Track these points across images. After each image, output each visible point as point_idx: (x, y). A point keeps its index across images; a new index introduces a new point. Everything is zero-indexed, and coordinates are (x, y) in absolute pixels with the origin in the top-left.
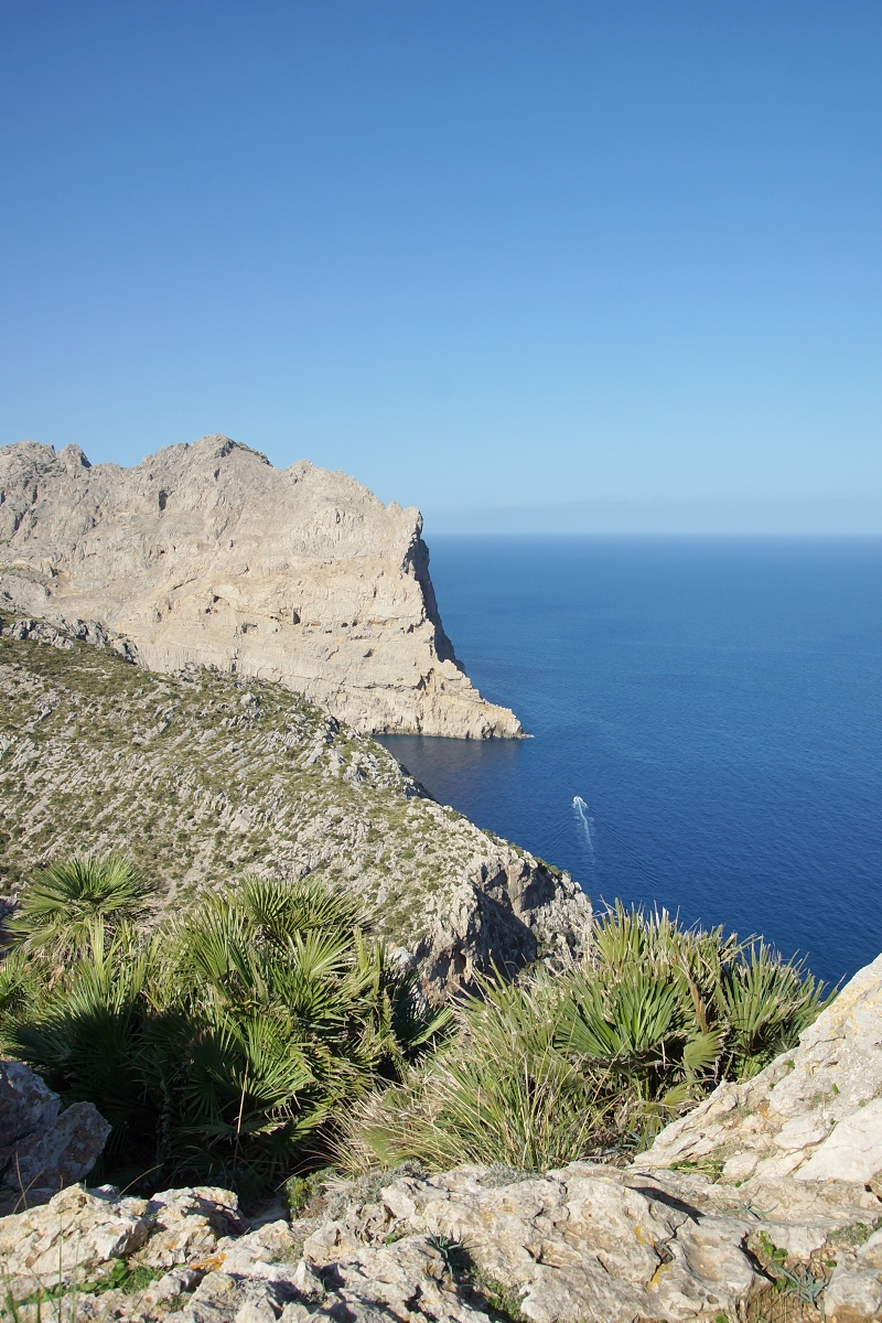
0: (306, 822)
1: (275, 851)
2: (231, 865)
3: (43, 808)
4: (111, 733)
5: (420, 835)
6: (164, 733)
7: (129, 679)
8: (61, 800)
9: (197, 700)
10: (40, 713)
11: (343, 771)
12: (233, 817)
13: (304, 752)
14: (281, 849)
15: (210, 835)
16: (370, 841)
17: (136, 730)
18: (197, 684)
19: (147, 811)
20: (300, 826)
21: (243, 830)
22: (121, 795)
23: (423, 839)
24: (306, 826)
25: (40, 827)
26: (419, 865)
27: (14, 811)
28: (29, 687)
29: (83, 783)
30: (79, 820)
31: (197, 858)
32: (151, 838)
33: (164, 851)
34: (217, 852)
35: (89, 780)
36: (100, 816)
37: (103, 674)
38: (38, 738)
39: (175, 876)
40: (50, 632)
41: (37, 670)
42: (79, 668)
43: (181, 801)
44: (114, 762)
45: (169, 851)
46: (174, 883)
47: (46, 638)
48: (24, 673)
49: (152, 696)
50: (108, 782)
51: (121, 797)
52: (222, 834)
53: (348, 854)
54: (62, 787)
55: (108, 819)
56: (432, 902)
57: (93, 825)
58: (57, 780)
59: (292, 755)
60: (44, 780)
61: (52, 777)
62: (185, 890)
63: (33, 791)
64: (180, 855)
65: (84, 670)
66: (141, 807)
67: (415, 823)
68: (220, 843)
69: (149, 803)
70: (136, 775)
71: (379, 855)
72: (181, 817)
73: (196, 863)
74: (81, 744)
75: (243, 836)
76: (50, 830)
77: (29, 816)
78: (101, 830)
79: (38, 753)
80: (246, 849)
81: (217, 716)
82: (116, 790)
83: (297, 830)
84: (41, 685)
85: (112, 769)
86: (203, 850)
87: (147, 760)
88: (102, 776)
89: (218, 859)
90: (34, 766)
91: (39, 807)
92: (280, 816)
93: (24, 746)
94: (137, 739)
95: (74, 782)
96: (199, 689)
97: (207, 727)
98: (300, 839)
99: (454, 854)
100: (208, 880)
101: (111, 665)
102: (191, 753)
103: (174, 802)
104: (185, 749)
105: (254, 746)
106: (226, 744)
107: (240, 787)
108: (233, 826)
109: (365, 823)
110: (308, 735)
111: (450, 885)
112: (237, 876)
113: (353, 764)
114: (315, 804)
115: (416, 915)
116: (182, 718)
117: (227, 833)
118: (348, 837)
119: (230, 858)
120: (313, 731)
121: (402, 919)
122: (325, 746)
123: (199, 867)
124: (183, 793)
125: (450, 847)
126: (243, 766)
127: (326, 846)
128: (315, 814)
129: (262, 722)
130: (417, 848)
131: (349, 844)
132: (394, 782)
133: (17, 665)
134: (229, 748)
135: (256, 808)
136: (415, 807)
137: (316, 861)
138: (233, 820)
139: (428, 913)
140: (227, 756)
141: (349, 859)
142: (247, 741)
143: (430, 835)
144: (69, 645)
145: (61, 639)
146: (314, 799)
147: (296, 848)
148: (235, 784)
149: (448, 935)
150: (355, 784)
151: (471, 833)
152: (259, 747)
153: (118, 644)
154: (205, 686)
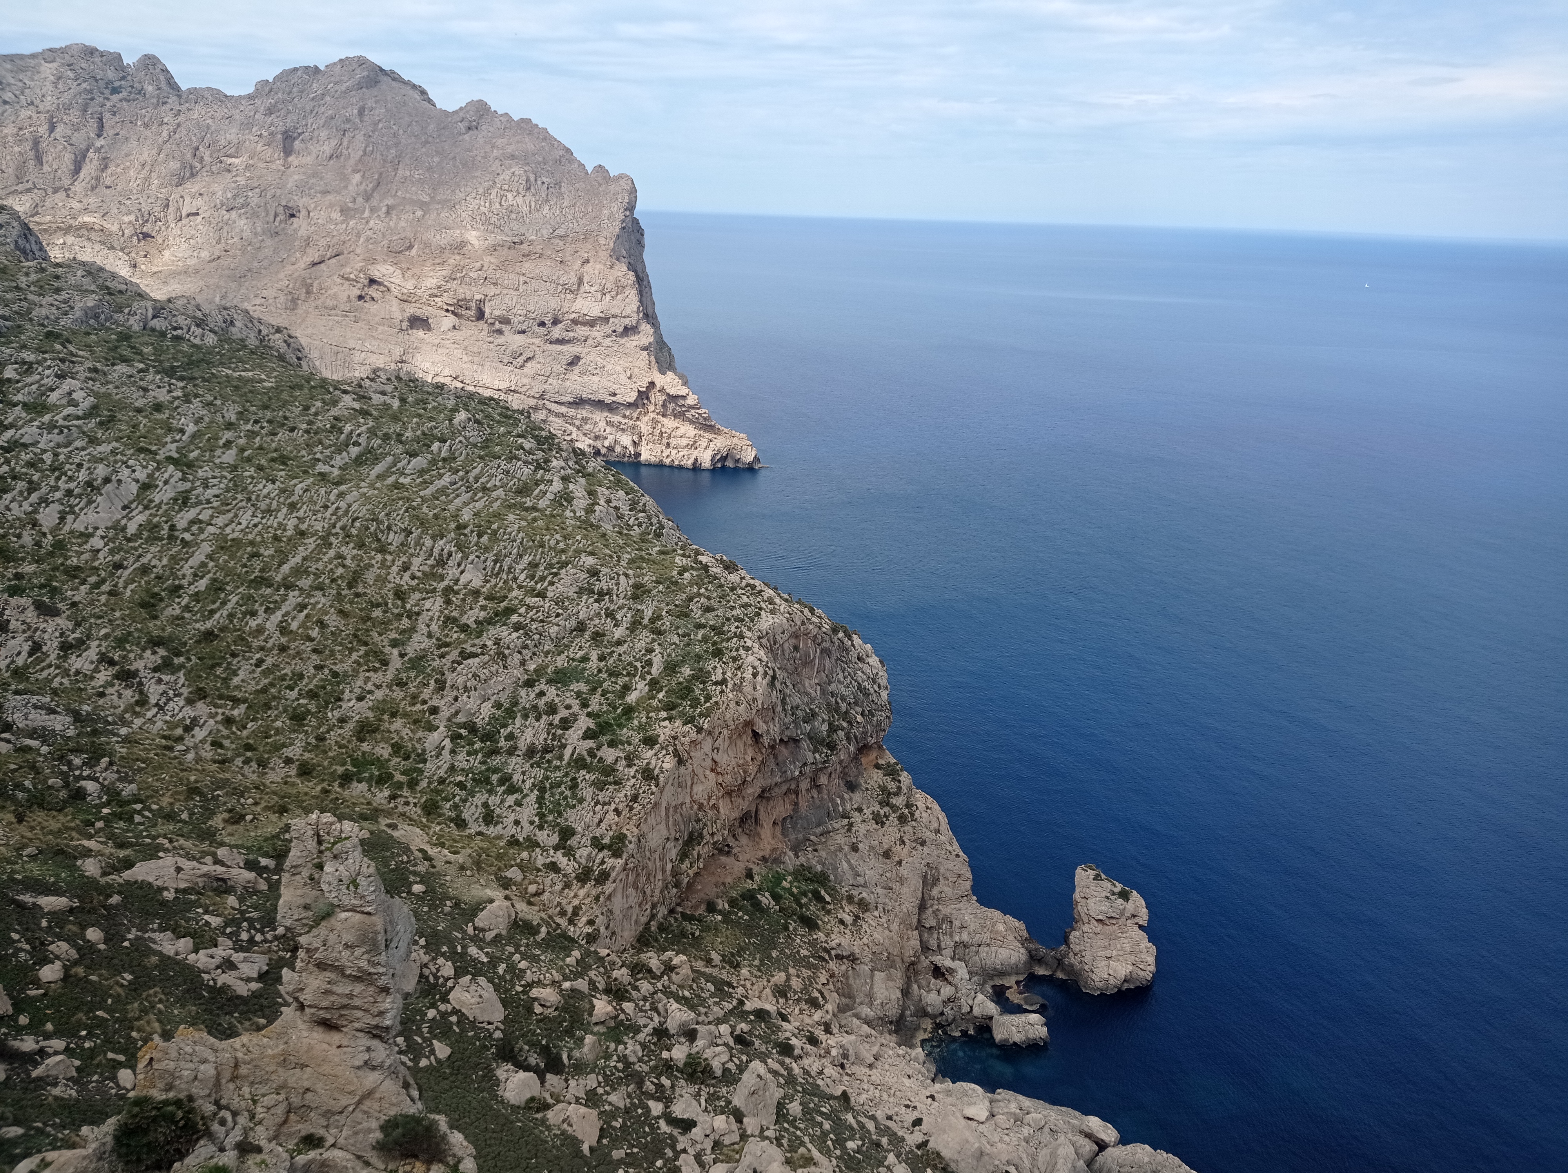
0: (556, 574)
1: (522, 610)
2: (464, 628)
3: (203, 558)
4: (283, 460)
5: (694, 590)
6: (359, 461)
7: (301, 387)
8: (225, 545)
9: (395, 418)
10: (182, 431)
11: (590, 510)
12: (462, 567)
13: (542, 487)
14: (529, 608)
15: (434, 590)
16: (635, 597)
17: (318, 456)
18: (393, 397)
19: (348, 562)
20: (549, 578)
21: (477, 583)
22: (311, 540)
23: (699, 595)
24: (555, 580)
25: (202, 584)
26: (700, 626)
27: (165, 561)
28: (162, 396)
29: (255, 526)
30: (257, 574)
31: (424, 617)
32: (357, 595)
33: (377, 613)
34: (446, 612)
35: (264, 521)
36: (286, 568)
37: (264, 381)
38: (183, 463)
39: (394, 644)
40: (181, 320)
41: (170, 372)
42: (230, 372)
43: (392, 548)
44: (295, 498)
45: (385, 612)
46: (395, 652)
47: (175, 329)
49: (335, 412)
50: (291, 523)
51: (311, 543)
52: (448, 590)
53: (610, 614)
54: (228, 530)
55: (299, 571)
56: (719, 670)
57: (279, 578)
58: (220, 521)
59: (524, 490)
60: (201, 522)
61: (212, 517)
62: (410, 659)
63: (187, 536)
64: (399, 617)
65: (236, 375)
66: (340, 556)
67: (687, 577)
68: (448, 602)
69: (349, 551)
70: (328, 514)
71: (648, 613)
72: (395, 569)
73: (422, 628)
74: (247, 474)
75: (476, 593)
76: (217, 587)
77: (187, 570)
78: (289, 587)
79: (188, 485)
80: (483, 608)
81: (426, 441)
82: (302, 534)
83: (546, 584)
84: (179, 393)
85: (293, 507)
86: (428, 610)
87: (341, 495)
88: (281, 516)
89: (449, 620)
90: (185, 503)
91: (199, 557)
92: (521, 567)
93: (166, 475)
94: (321, 468)
95: (244, 523)
96: (396, 404)
97: (413, 455)
98: (550, 594)
99: (737, 612)
100: (439, 647)
101: (273, 369)
102: (397, 486)
103: (383, 549)
104: (390, 480)
105: (477, 479)
106: (441, 476)
107: (467, 531)
108: (463, 580)
109: (626, 576)
110: (542, 465)
111: (737, 650)
112: (477, 641)
113: (602, 502)
114: (563, 551)
115: (701, 686)
116: (379, 441)
117: (456, 588)
118: (609, 592)
119: (464, 620)
120: (547, 461)
121: (685, 691)
122: (565, 479)
123: (425, 630)
124: (394, 539)
125: (732, 603)
126: (466, 504)
127: (583, 604)
128: (564, 565)
129: (482, 448)
130: (692, 606)
131: (611, 601)
132: (651, 524)
133: (141, 366)
134: (447, 479)
135: (491, 557)
136: (683, 555)
137: (573, 623)
138: (462, 572)
139: (716, 683)
140: (443, 491)
141: (614, 618)
142: (467, 472)
143: (706, 589)
144: (211, 339)
145: (199, 331)
146: (562, 545)
147: (547, 606)
148: (460, 527)
149: (742, 709)
150: (607, 527)
151: (753, 587)
152: (482, 480)
153: (277, 340)
154: (403, 400)
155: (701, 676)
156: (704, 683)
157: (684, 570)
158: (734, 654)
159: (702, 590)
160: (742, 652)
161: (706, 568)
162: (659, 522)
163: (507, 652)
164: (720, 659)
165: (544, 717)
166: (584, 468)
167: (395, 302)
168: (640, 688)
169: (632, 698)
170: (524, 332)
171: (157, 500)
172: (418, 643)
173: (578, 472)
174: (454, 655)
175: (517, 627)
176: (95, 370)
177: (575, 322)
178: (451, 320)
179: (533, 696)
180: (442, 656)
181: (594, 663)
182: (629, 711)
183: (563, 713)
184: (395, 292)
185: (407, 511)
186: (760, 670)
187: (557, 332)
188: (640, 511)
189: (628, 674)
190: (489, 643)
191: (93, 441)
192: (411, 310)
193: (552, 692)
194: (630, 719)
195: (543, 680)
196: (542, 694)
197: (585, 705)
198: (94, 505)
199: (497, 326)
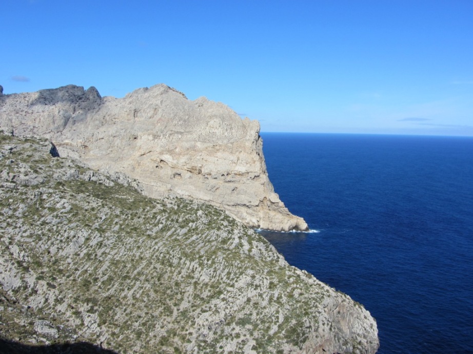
0: (238, 278)
1: (225, 293)
2: (203, 299)
3: (106, 267)
4: (135, 229)
5: (295, 285)
6: (162, 230)
7: (142, 202)
8: (115, 263)
9: (176, 213)
10: (101, 218)
11: (250, 251)
12: (201, 273)
13: (231, 241)
14: (228, 292)
15: (190, 283)
16: (270, 288)
17: (148, 228)
18: (175, 205)
19: (158, 270)
20: (235, 279)
21: (207, 280)
22: (145, 261)
23: (297, 288)
24: (238, 280)
25: (106, 278)
26: (297, 302)
27: (93, 268)
28: (95, 205)
29: (125, 255)
30: (125, 274)
31: (186, 295)
32: (161, 284)
33: (169, 291)
34: (195, 292)
35: (128, 253)
36: (135, 272)
37: (129, 199)
38: (101, 230)
39: (176, 305)
40: (102, 177)
41: (97, 196)
42: (117, 196)
43: (174, 265)
44: (139, 244)
45: (171, 291)
46: (175, 308)
47: (100, 180)
48: (92, 198)
49: (154, 211)
50: (138, 254)
51: (144, 263)
52: (196, 283)
53: (261, 295)
54: (115, 256)
55: (139, 274)
56: (308, 321)
57: (132, 277)
58: (113, 253)
59: (224, 241)
60: (106, 253)
61: (110, 251)
62: (181, 312)
63: (101, 259)
64: (177, 294)
65: (120, 197)
66: (155, 268)
67: (291, 280)
68: (195, 288)
69: (159, 266)
70: (151, 251)
71: (276, 295)
72: (175, 274)
73: (185, 298)
74: (122, 235)
75: (206, 285)
76: (111, 279)
77: (100, 271)
78: (137, 280)
79: (102, 239)
80: (210, 291)
81: (187, 222)
82: (142, 258)
83: (234, 281)
84: (100, 204)
85: (139, 247)
86: (188, 291)
87: (156, 243)
88: (134, 251)
89: (196, 296)
90: (101, 246)
91: (105, 267)
92: (224, 274)
93: (95, 235)
94: (149, 232)
95: (121, 254)
96: (176, 207)
97: (182, 227)
98: (236, 286)
99: (314, 296)
100: (192, 307)
101: (133, 195)
102: (176, 240)
103: (171, 266)
104: (173, 238)
105: (206, 237)
106: (192, 236)
107: (203, 259)
108: (201, 279)
109: (267, 279)
110: (230, 232)
111: (315, 313)
112: (207, 305)
113: (255, 247)
114: (241, 268)
115: (301, 329)
116: (170, 222)
117: (199, 282)
118: (260, 286)
119: (202, 296)
120: (232, 230)
121: (293, 330)
122: (240, 238)
123: (187, 300)
124: (175, 261)
125: (311, 292)
126: (202, 247)
127: (249, 290)
128: (241, 273)
129: (208, 225)
130: (294, 293)
131: (261, 290)
132: (274, 257)
133: (88, 194)
134: (194, 238)
135: (212, 269)
136: (289, 270)
137: (245, 299)
138: (201, 275)
139: (307, 328)
140: (193, 242)
141: (262, 297)
142: (202, 234)
143: (300, 285)
144: (112, 184)
145: (108, 181)
146: (240, 265)
147: (235, 291)
148: (200, 257)
149: (319, 339)
150: (257, 258)
151: (320, 285)
152: (208, 237)
153: (134, 184)
154: (178, 206)
155: (300, 324)
156: (301, 327)
157: (290, 277)
158: (314, 315)
159: (298, 286)
160: (318, 315)
161: (299, 276)
162: (277, 256)
163: (219, 310)
164: (308, 317)
165: (235, 339)
166: (246, 233)
167: (169, 168)
168: (275, 328)
169: (271, 332)
170: (216, 178)
171: (91, 244)
172: (184, 305)
173: (245, 235)
174: (199, 310)
175: (223, 300)
176: (72, 196)
177: (236, 174)
178: (189, 174)
179: (230, 330)
180: (194, 311)
181: (254, 317)
182: (270, 339)
183: (242, 338)
184: (170, 164)
185: (180, 250)
186: (326, 322)
187: (229, 178)
188: (269, 251)
189: (269, 322)
190: (212, 306)
191: (70, 221)
192: (175, 171)
193: (238, 329)
194: (271, 342)
195: (234, 323)
196: (234, 329)
197: (251, 334)
198: (69, 246)
199: (206, 176)
